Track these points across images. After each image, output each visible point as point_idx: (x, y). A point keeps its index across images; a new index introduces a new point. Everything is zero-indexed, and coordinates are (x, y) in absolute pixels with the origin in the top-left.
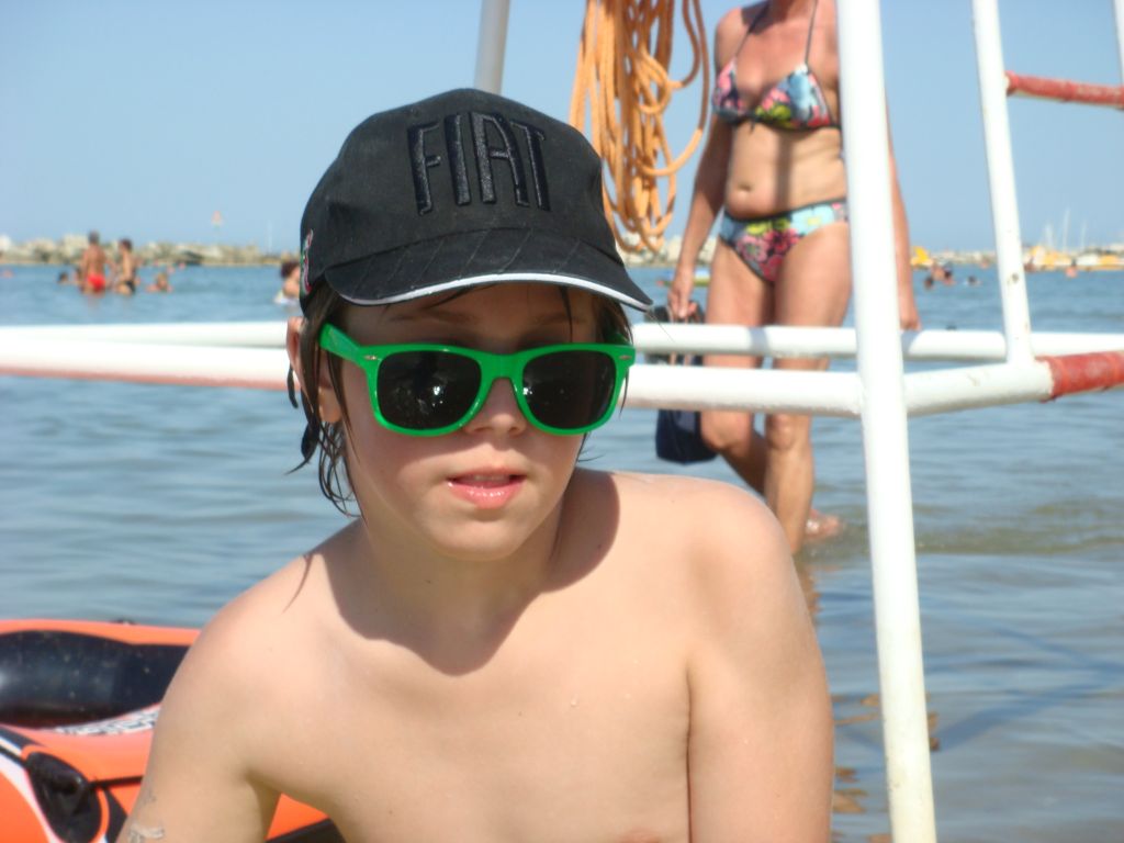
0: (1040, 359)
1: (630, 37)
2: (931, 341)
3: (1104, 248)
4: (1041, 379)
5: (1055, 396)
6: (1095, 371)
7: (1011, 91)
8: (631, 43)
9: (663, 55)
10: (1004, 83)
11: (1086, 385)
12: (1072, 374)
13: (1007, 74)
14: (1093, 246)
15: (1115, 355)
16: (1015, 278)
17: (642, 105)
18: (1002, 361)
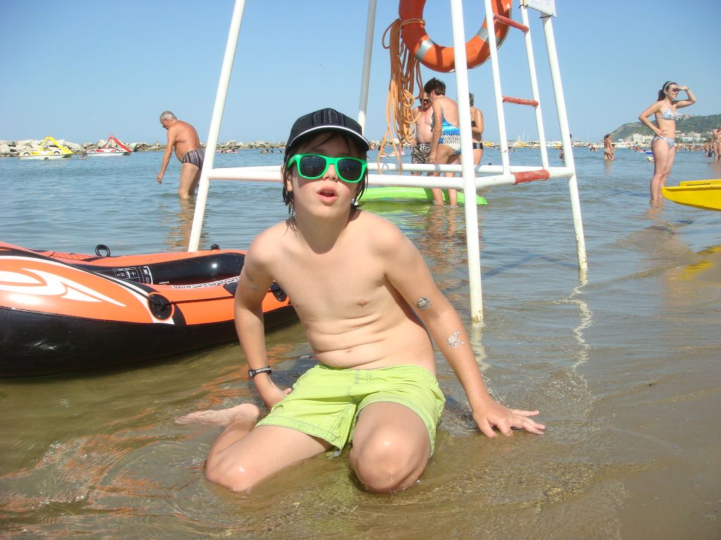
0: (512, 173)
1: (402, 86)
2: (484, 168)
4: (512, 179)
5: (516, 184)
6: (527, 176)
7: (504, 101)
8: (402, 88)
9: (411, 91)
10: (502, 99)
11: (524, 180)
12: (521, 177)
13: (503, 96)
15: (532, 172)
16: (505, 151)
17: (405, 104)
18: (502, 173)
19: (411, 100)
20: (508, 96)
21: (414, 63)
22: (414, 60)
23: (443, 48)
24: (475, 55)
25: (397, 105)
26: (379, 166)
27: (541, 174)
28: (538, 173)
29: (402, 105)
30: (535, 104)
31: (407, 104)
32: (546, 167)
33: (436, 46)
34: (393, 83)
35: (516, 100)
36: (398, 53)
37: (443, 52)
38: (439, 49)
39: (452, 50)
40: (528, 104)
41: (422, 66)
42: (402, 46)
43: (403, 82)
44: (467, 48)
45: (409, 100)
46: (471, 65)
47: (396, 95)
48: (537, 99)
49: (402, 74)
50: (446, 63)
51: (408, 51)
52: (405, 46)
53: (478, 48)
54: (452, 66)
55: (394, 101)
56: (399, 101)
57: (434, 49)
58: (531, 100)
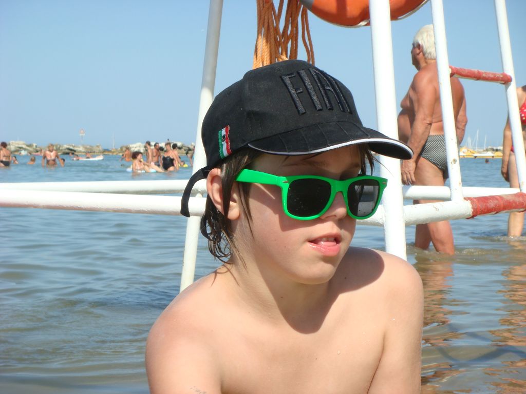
0: (466, 199)
1: (278, 49)
2: (416, 191)
3: (495, 148)
4: (467, 208)
5: (473, 217)
6: (492, 204)
7: (452, 75)
8: (279, 51)
10: (449, 71)
11: (488, 211)
12: (481, 206)
13: (450, 67)
14: (490, 147)
15: (501, 197)
16: (455, 161)
18: (449, 199)
21: (298, 9)
27: (517, 200)
28: (511, 199)
30: (506, 81)
34: (262, 42)
35: (473, 73)
40: (494, 79)
43: (278, 44)
46: (397, 13)
48: (509, 70)
50: (352, 9)
54: (365, 15)
58: (498, 73)
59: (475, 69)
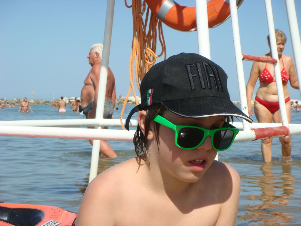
0: (252, 129)
4: (253, 135)
5: (256, 140)
6: (266, 133)
7: (243, 59)
8: (146, 45)
9: (154, 49)
10: (242, 57)
11: (265, 136)
12: (261, 133)
13: (243, 55)
15: (272, 128)
16: (245, 108)
17: (148, 62)
18: (242, 130)
19: (154, 58)
20: (247, 54)
21: (156, 21)
22: (156, 18)
23: (184, 7)
24: (215, 15)
25: (139, 63)
26: (121, 122)
27: (281, 130)
28: (277, 130)
29: (145, 63)
30: (274, 62)
31: (150, 61)
32: (286, 123)
33: (177, 5)
34: (136, 41)
35: (256, 58)
36: (140, 12)
37: (184, 11)
38: (180, 9)
39: (194, 9)
40: (267, 61)
41: (163, 24)
42: (144, 5)
43: (145, 41)
44: (208, 7)
45: (151, 59)
46: (212, 24)
47: (138, 53)
48: (276, 56)
49: (144, 33)
50: (187, 22)
51: (150, 11)
52: (147, 6)
53: (219, 8)
54: (194, 25)
55: (136, 58)
56: (141, 59)
57: (175, 9)
59: (257, 56)
